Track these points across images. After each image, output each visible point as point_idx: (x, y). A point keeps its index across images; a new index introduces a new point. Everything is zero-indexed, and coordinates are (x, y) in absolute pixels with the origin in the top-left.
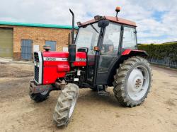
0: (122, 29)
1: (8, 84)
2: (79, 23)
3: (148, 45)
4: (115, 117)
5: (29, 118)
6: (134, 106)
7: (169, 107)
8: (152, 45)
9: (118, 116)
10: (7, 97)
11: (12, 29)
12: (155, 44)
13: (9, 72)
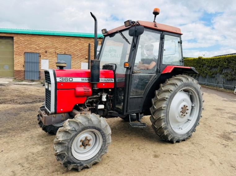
0: (162, 38)
1: (7, 113)
2: (104, 31)
3: (194, 60)
4: (152, 157)
5: (35, 160)
6: (178, 142)
7: (224, 142)
8: (200, 58)
9: (156, 156)
10: (6, 132)
11: (12, 38)
12: (204, 57)
13: (8, 97)
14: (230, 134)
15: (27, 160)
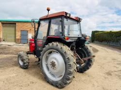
7: (106, 76)
11: (15, 24)
12: (113, 31)
13: (11, 52)
14: (112, 72)
15: (7, 79)
